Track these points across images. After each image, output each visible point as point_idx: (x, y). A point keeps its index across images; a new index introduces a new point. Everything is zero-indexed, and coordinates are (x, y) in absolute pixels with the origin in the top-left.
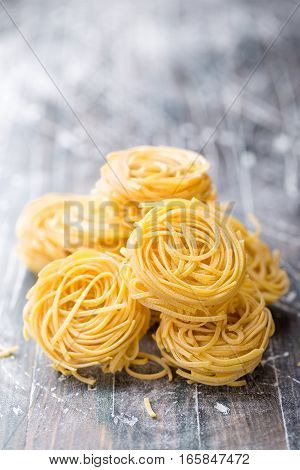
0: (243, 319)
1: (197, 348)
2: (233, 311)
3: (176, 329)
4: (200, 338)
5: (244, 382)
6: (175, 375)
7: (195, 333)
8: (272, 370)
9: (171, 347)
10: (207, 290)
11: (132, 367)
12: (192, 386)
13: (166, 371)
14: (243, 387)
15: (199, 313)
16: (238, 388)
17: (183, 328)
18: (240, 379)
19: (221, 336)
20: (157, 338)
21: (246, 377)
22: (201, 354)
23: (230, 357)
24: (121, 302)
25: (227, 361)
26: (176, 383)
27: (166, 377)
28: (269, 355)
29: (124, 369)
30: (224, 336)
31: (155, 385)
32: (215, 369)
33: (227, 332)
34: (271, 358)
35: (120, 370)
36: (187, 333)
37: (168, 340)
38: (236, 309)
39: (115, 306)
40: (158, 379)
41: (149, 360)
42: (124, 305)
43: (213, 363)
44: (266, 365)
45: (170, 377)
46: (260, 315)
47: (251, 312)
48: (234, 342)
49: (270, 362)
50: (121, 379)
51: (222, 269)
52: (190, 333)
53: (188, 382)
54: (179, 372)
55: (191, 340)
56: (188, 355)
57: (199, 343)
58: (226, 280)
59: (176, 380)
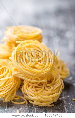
0: (53, 82)
1: (36, 92)
2: (49, 80)
3: (29, 86)
4: (37, 89)
5: (53, 105)
6: (29, 103)
7: (35, 87)
8: (63, 101)
9: (27, 92)
10: (40, 71)
11: (14, 100)
12: (35, 106)
13: (26, 101)
14: (53, 107)
15: (37, 79)
16: (51, 107)
17: (31, 85)
18: (52, 104)
19: (45, 88)
20: (22, 89)
21: (54, 103)
22: (37, 94)
23: (48, 95)
24: (9, 76)
25: (47, 96)
26: (29, 106)
27: (25, 103)
28: (62, 96)
29: (11, 101)
30: (46, 88)
31: (21, 106)
32: (42, 99)
33: (47, 87)
34: (63, 98)
35: (9, 101)
36: (32, 87)
37: (26, 90)
38: (50, 79)
39: (7, 77)
40: (22, 104)
41: (20, 98)
42: (10, 77)
43: (42, 98)
44: (61, 100)
45: (27, 103)
46: (59, 81)
47: (55, 80)
48: (49, 90)
49: (63, 99)
50: (9, 104)
51: (45, 64)
52: (34, 87)
53: (33, 105)
54: (30, 101)
55: (34, 89)
56: (33, 95)
57: (37, 90)
58: (47, 68)
59: (29, 104)
